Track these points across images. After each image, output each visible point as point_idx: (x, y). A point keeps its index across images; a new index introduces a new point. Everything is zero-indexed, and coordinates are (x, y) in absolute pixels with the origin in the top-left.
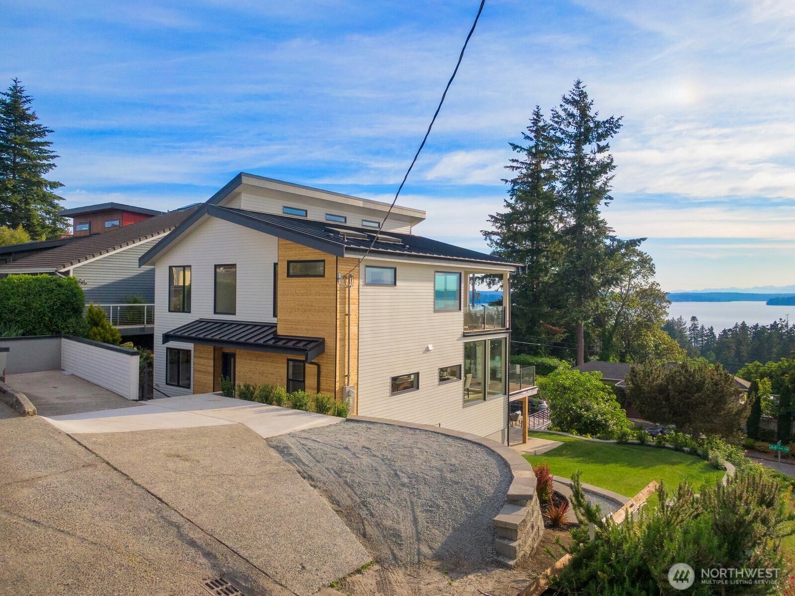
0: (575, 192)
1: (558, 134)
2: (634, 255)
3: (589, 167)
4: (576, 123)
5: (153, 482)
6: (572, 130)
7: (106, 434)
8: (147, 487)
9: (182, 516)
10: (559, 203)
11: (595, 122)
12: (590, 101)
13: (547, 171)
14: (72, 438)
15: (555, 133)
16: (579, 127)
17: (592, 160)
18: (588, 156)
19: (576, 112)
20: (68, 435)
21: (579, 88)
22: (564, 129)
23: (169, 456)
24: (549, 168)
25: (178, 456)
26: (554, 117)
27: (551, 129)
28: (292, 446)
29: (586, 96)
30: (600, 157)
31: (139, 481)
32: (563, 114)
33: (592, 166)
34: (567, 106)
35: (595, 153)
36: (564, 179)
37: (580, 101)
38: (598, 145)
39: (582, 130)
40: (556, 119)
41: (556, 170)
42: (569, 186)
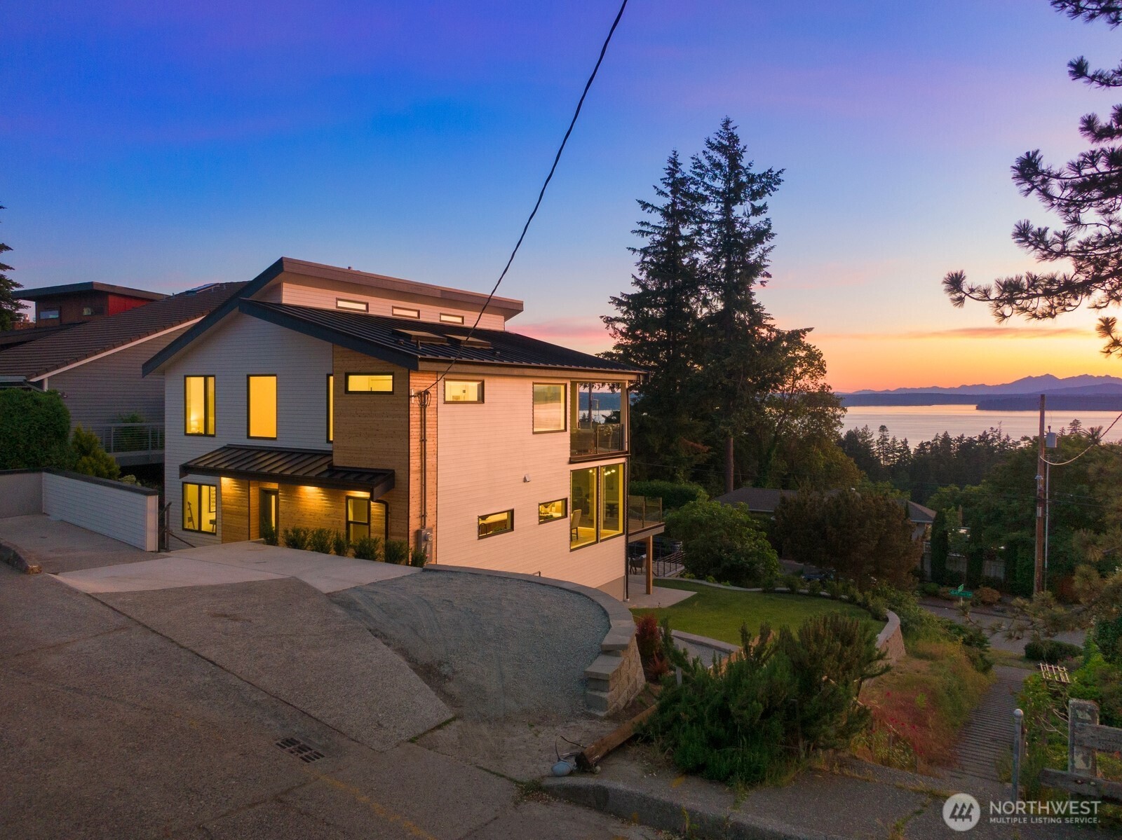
0: (723, 266)
1: (701, 190)
2: (800, 348)
3: (740, 235)
4: (725, 176)
5: (201, 644)
6: (719, 184)
7: (133, 593)
8: (196, 650)
9: (242, 679)
10: (702, 282)
11: (748, 175)
12: (742, 148)
13: (686, 238)
14: (93, 598)
15: (697, 189)
16: (727, 182)
17: (744, 225)
18: (740, 220)
19: (724, 161)
20: (89, 595)
21: (727, 129)
22: (709, 183)
23: (215, 615)
24: (689, 234)
25: (226, 616)
26: (695, 168)
27: (691, 183)
28: (360, 602)
29: (737, 141)
30: (754, 221)
31: (185, 644)
32: (706, 163)
33: (744, 233)
34: (712, 153)
35: (749, 216)
36: (709, 250)
37: (729, 147)
38: (752, 205)
39: (732, 185)
40: (698, 170)
41: (698, 237)
42: (716, 258)
